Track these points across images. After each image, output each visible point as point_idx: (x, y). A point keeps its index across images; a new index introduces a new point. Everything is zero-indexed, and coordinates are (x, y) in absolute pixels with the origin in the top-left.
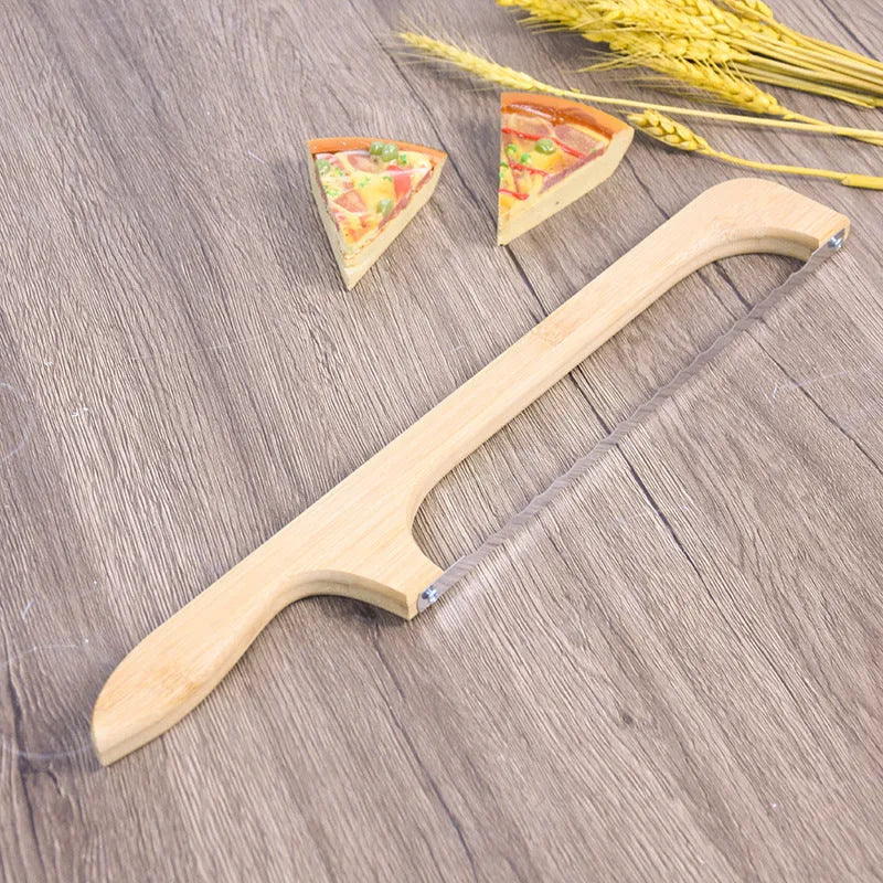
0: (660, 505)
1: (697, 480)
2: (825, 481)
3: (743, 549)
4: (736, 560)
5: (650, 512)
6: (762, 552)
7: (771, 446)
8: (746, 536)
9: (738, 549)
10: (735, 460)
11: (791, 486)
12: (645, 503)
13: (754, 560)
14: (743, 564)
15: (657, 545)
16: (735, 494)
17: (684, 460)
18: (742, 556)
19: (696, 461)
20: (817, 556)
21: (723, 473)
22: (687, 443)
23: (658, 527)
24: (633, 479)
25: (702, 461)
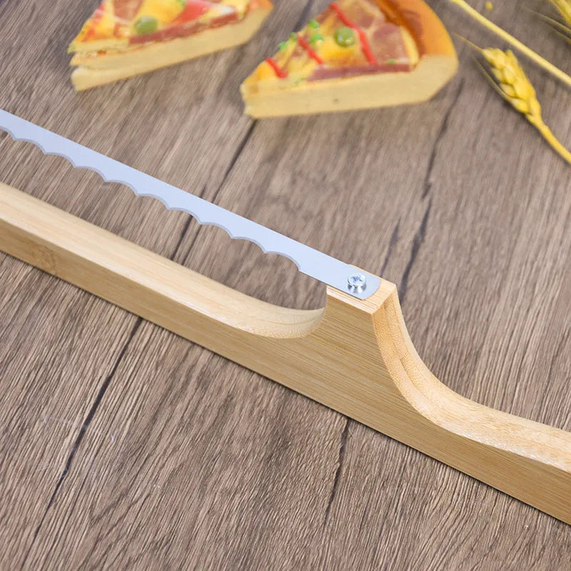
0: (93, 422)
1: (154, 419)
2: (264, 488)
3: (115, 505)
4: (97, 512)
5: (76, 424)
6: (130, 518)
7: (255, 429)
8: (130, 495)
9: (110, 503)
10: (209, 421)
11: (227, 473)
12: (83, 413)
13: (114, 521)
14: (99, 518)
15: (47, 456)
16: (169, 451)
17: (165, 396)
18: (108, 510)
19: (173, 404)
20: (176, 551)
21: (184, 426)
22: (187, 383)
23: (67, 441)
24: (99, 387)
25: (179, 406)
